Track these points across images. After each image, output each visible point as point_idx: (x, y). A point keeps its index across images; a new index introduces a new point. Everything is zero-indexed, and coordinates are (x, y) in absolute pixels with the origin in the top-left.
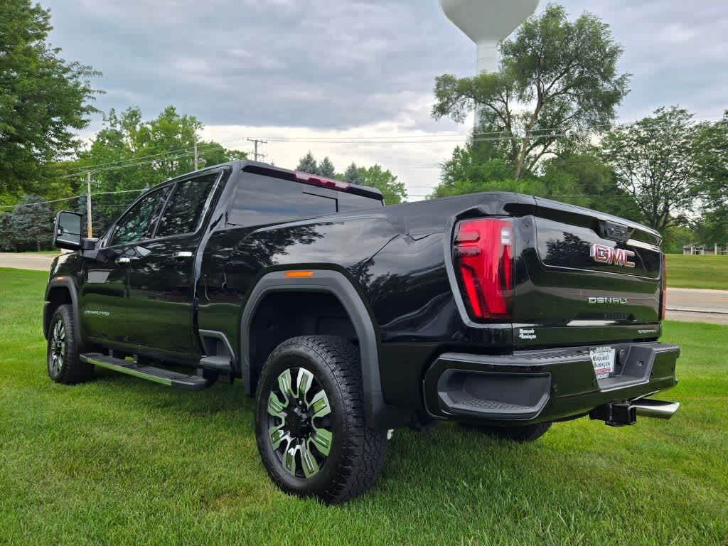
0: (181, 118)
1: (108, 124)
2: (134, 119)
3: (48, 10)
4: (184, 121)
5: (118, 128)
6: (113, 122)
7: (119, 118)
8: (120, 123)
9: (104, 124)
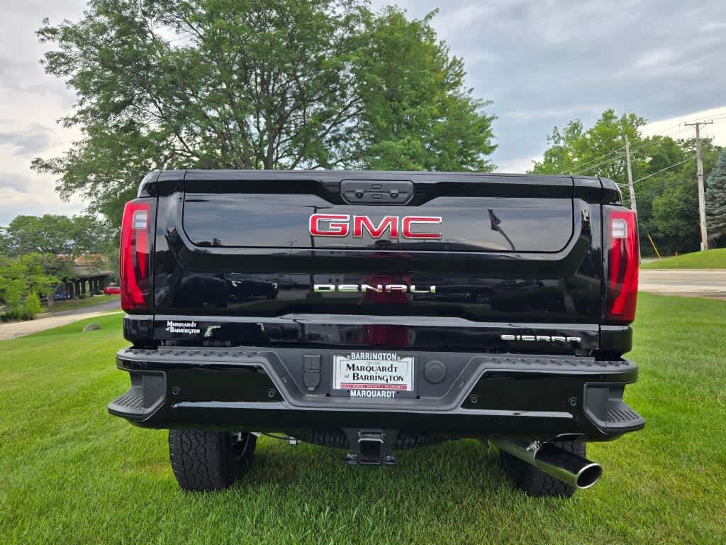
0: (619, 118)
1: (552, 143)
2: (576, 132)
3: (462, 59)
4: (624, 121)
5: (562, 143)
6: (556, 139)
7: (562, 135)
8: (563, 138)
9: (548, 143)
